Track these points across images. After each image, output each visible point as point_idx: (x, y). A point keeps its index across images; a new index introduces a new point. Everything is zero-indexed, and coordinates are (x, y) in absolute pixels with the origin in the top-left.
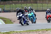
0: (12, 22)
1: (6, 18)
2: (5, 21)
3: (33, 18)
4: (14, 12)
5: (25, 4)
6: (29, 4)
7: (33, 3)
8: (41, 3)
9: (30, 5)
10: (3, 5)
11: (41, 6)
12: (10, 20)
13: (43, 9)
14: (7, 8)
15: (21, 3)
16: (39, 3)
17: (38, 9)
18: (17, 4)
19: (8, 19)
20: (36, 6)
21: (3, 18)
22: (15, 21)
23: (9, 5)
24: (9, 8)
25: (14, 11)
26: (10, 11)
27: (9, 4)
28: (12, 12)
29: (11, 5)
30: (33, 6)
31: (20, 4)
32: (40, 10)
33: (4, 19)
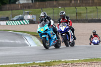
3: (47, 37)
18: (66, 6)
23: (51, 9)
27: (51, 7)
30: (99, 11)
31: (73, 7)
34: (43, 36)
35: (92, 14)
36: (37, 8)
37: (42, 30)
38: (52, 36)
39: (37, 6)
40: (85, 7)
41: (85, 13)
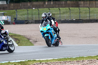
0: (30, 42)
1: (20, 36)
2: (18, 41)
3: (49, 36)
4: (36, 23)
5: (56, 7)
6: (65, 8)
7: (72, 7)
8: (87, 7)
9: (65, 11)
10: (14, 11)
11: (86, 13)
12: (28, 38)
13: (91, 18)
14: (22, 15)
15: (49, 7)
16: (84, 7)
17: (81, 19)
18: (40, 8)
19: (24, 37)
20: (77, 12)
21: (14, 36)
22: (36, 41)
23: (26, 10)
24: (26, 16)
25: (36, 21)
26: (27, 22)
27: (25, 8)
28: (32, 23)
29: (30, 11)
30: (71, 12)
31: (47, 8)
32: (86, 19)
33: (16, 37)
34: (46, 35)
35: (65, 15)
36: (12, 9)
37: (45, 29)
38: (53, 35)
39: (12, 7)
40: (58, 8)
41: (58, 14)
